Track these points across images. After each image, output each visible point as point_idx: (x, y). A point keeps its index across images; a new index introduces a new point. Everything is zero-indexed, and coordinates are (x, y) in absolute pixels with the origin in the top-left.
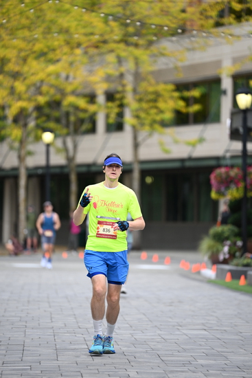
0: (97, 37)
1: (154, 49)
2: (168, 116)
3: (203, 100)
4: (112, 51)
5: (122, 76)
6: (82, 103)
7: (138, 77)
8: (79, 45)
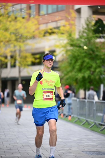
0: (7, 39)
1: (25, 43)
2: (30, 63)
3: (40, 58)
4: (12, 43)
5: (15, 51)
6: (3, 59)
7: (20, 51)
8: (2, 41)
